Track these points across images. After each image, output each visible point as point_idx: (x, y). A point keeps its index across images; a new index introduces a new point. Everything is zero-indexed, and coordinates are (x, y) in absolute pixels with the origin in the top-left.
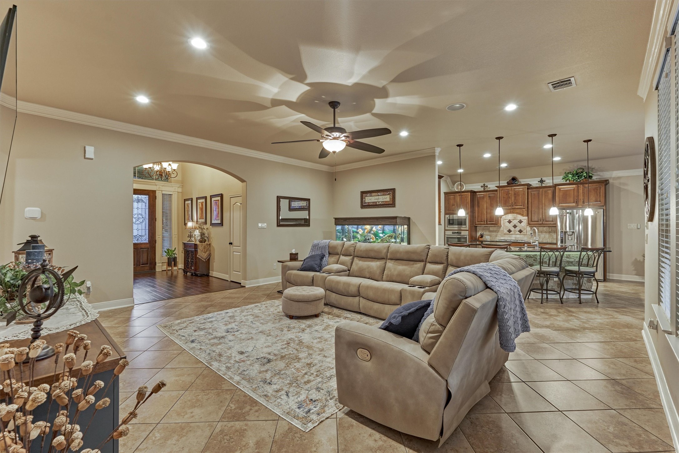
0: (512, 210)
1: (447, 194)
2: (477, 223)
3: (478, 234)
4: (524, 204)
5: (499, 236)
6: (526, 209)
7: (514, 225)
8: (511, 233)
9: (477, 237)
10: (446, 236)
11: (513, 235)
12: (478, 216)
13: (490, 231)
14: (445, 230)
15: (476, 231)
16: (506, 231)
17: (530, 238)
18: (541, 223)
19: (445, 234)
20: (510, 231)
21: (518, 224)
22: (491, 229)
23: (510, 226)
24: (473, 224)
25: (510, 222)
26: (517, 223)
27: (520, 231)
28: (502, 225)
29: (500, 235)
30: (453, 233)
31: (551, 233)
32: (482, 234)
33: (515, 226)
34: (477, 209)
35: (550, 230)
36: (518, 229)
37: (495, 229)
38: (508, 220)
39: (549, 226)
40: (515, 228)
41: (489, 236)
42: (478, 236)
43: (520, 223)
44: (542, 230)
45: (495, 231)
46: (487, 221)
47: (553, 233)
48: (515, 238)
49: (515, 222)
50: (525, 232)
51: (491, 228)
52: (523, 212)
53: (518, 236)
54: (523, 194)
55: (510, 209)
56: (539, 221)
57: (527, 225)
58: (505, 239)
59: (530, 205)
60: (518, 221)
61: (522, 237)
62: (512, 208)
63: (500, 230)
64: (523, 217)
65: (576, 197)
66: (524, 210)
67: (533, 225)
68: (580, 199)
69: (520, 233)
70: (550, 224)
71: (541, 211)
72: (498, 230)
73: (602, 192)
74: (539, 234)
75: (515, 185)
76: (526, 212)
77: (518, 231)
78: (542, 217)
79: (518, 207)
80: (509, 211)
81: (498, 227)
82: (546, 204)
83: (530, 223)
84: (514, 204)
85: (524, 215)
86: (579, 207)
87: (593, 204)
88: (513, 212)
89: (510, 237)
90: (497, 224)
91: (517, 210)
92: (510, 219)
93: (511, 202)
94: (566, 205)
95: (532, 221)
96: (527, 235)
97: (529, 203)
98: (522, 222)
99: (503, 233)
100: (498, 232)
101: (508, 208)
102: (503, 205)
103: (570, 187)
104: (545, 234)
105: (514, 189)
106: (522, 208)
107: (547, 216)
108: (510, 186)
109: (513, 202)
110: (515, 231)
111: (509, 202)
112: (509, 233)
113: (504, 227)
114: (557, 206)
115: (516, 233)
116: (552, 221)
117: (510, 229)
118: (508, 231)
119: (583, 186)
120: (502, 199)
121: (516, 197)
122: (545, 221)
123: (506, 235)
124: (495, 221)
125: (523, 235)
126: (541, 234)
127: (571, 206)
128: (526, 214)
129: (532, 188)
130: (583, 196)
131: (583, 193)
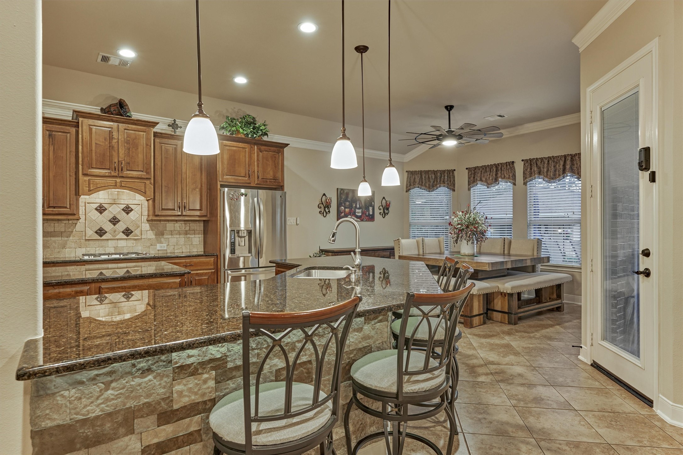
0: (118, 180)
4: (147, 169)
5: (73, 245)
6: (152, 181)
7: (111, 216)
8: (104, 237)
11: (110, 241)
16: (90, 233)
17: (149, 247)
18: (180, 213)
20: (101, 232)
21: (122, 216)
22: (48, 227)
23: (103, 221)
25: (101, 209)
26: (119, 212)
27: (127, 232)
28: (82, 217)
29: (76, 243)
31: (189, 234)
33: (114, 221)
35: (188, 228)
36: (121, 226)
37: (60, 227)
38: (96, 206)
39: (185, 221)
40: (114, 224)
43: (128, 213)
44: (172, 229)
45: (61, 234)
47: (192, 235)
48: (115, 248)
49: (115, 210)
50: (139, 234)
52: (145, 187)
53: (122, 244)
54: (147, 145)
55: (116, 177)
56: (176, 209)
57: (145, 218)
58: (89, 251)
59: (158, 173)
60: (122, 208)
61: (132, 244)
62: (121, 175)
63: (74, 230)
64: (139, 198)
65: (249, 166)
66: (149, 181)
67: (163, 218)
68: (254, 171)
69: (127, 235)
70: (197, 216)
71: (180, 189)
72: (70, 230)
73: (281, 163)
74: (167, 237)
75: (127, 121)
76: (153, 187)
77: (123, 232)
78: (182, 200)
79: (135, 174)
80: (111, 181)
81: (71, 222)
82: (188, 174)
83: (154, 212)
84: (126, 167)
85: (144, 193)
86: (252, 185)
87: (270, 181)
88: (122, 185)
89: (102, 247)
90: (74, 215)
91: (131, 181)
92: (101, 203)
93: (116, 160)
94: (234, 179)
95: (163, 208)
96: (143, 240)
97: (156, 167)
98: (132, 210)
99: (84, 238)
100: (70, 237)
101: (111, 173)
102: (96, 164)
103: (239, 146)
104: (178, 236)
105: (125, 129)
106: (143, 177)
107: (191, 200)
108: (114, 119)
109: (123, 161)
110: (115, 231)
111: (112, 160)
112: (99, 238)
113: (86, 223)
114: (220, 180)
115: (117, 237)
116: (200, 210)
117: (104, 228)
118: (96, 232)
119: (257, 148)
120: (94, 149)
121: (131, 149)
122: (188, 209)
123: (92, 242)
124: (68, 207)
125: (133, 241)
126: (170, 236)
127: (241, 181)
128: (150, 192)
129: (164, 135)
130: (258, 166)
131: (258, 160)
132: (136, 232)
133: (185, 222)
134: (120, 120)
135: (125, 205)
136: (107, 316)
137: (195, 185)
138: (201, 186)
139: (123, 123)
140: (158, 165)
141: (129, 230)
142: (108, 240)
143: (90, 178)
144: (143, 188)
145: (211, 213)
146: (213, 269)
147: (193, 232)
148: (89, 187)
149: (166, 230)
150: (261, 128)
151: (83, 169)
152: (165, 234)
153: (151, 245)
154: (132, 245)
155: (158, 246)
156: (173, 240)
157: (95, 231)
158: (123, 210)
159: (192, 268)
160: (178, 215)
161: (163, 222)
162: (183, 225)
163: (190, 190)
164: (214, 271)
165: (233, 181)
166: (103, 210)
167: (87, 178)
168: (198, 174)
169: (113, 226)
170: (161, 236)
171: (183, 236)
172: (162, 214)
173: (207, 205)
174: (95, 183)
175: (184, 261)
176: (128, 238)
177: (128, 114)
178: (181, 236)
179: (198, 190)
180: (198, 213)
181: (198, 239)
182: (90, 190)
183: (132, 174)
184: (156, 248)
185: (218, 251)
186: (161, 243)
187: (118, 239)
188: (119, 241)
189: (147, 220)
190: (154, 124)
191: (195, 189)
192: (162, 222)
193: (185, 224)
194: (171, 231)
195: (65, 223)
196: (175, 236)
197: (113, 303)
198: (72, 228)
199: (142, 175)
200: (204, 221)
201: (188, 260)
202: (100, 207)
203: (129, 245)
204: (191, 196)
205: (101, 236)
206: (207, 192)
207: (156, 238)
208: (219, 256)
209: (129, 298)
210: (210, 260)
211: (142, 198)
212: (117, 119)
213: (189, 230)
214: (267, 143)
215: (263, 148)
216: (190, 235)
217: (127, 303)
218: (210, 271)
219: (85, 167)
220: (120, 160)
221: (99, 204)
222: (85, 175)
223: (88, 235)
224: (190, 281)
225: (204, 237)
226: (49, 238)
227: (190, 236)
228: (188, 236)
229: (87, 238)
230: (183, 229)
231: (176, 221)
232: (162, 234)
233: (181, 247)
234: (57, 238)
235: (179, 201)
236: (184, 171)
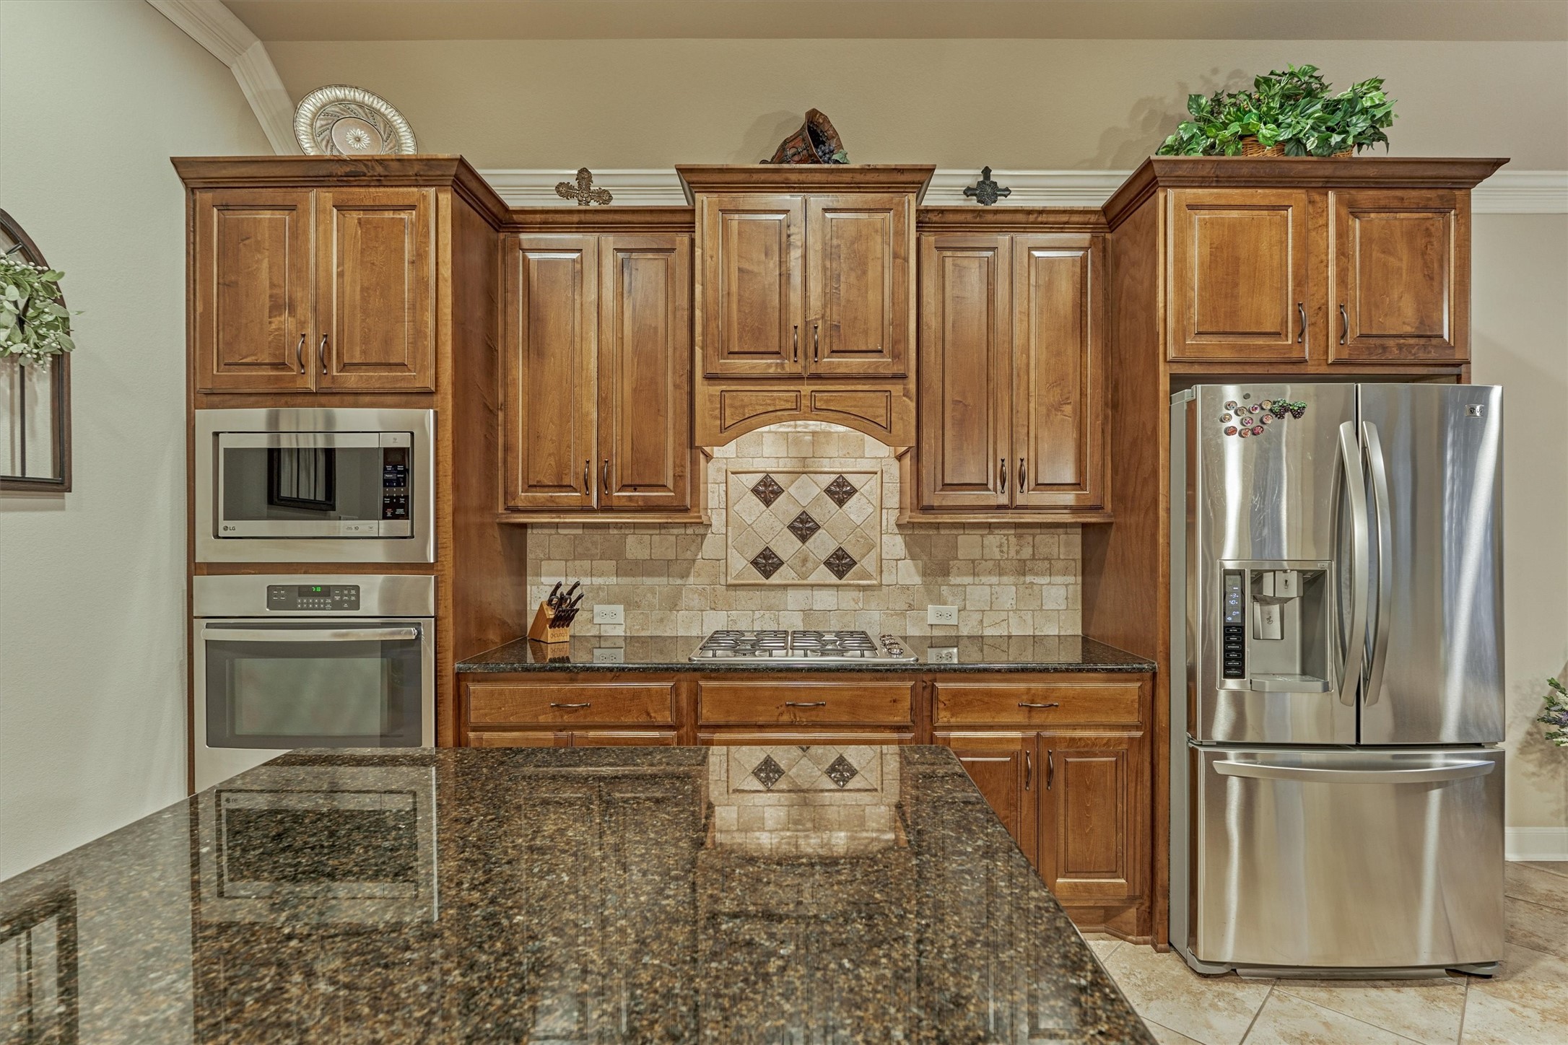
0: (806, 389)
1: (212, 185)
2: (523, 497)
3: (538, 594)
4: (895, 342)
5: (696, 601)
6: (912, 386)
7: (796, 512)
8: (775, 579)
9: (523, 613)
10: (203, 634)
11: (790, 592)
12: (533, 436)
13: (628, 568)
14: (195, 568)
15: (519, 567)
16: (739, 565)
17: (902, 614)
18: (1004, 500)
19: (190, 618)
20: (767, 562)
21: (825, 511)
22: (635, 547)
23: (772, 527)
24: (487, 506)
25: (767, 491)
26: (817, 499)
27: (840, 563)
28: (717, 520)
29: (702, 593)
30: (275, 597)
31: (1032, 572)
32: (564, 590)
33: (804, 527)
34: (519, 372)
35: (1027, 552)
36: (822, 545)
37: (664, 545)
38: (753, 480)
39: (1017, 526)
40: (804, 539)
41: (620, 608)
42: (533, 608)
43: (841, 503)
44: (977, 554)
45: (664, 567)
46: (604, 483)
47: (1043, 575)
48: (807, 613)
49: (805, 494)
50: (872, 568)
51: (630, 540)
52: (889, 409)
53: (825, 600)
54: (896, 256)
55: (797, 378)
56: (991, 486)
57: (891, 518)
58: (735, 622)
59: (931, 355)
60: (824, 486)
61: (852, 603)
62: (813, 369)
63: (699, 557)
64: (876, 452)
65: (1299, 283)
66: (900, 387)
67: (946, 518)
68: (1323, 309)
69: (840, 575)
70: (1065, 507)
71: (1007, 410)
72: (689, 555)
73: (1457, 258)
74: (958, 580)
75: (831, 178)
76: (913, 405)
77: (828, 563)
78: (1012, 452)
79: (854, 363)
80: (782, 394)
81: (690, 531)
82: (1032, 353)
83: (919, 496)
84: (828, 340)
85: (883, 430)
86: (1311, 369)
87: (1400, 347)
88: (818, 405)
89: (769, 609)
90: (686, 510)
91: (843, 388)
92: (768, 473)
93: (798, 321)
94: (1233, 347)
95: (947, 481)
96: (885, 589)
97: (925, 336)
98: (854, 491)
99: (723, 582)
100: (688, 575)
101: (782, 365)
102: (740, 338)
103: (1255, 202)
104: (994, 580)
105: (826, 210)
106: (882, 371)
107: (1045, 447)
108: (793, 177)
109: (820, 322)
110: (805, 561)
111: (788, 320)
112: (763, 581)
113: (729, 534)
114: (1172, 354)
115: (811, 580)
116: (1078, 485)
117: (774, 549)
118: (754, 563)
119: (1339, 201)
120: (734, 288)
121: (842, 279)
122: (1032, 484)
123: (744, 593)
124: (670, 484)
125: (855, 594)
126: (968, 580)
127: (1263, 356)
128: (905, 425)
129: (951, 217)
130: (1342, 281)
131: (1342, 253)
132: (864, 562)
133: (1019, 531)
134: (810, 177)
135: (834, 477)
136: (783, 830)
137: (1058, 390)
138: (1083, 394)
139: (821, 188)
140: (929, 328)
141: (847, 556)
142: (785, 587)
143: (724, 388)
144: (883, 411)
145: (1119, 497)
146: (1137, 728)
147: (1046, 564)
148: (722, 417)
149: (956, 558)
150: (1367, 103)
151: (704, 357)
152: (954, 570)
153: (911, 607)
154: (852, 605)
155: (932, 613)
156: (980, 590)
157: (751, 558)
158: (828, 491)
159: (1051, 718)
160: (999, 507)
161: (947, 532)
162: (1013, 540)
163: (1043, 410)
164: (1139, 734)
165: (1227, 355)
166: (772, 492)
167: (716, 389)
168: (1071, 350)
169: (800, 544)
170: (939, 579)
171: (1011, 579)
172: (944, 503)
173: (1103, 465)
174: (738, 403)
175: (1022, 686)
176: (843, 582)
177: (835, 157)
178: (1005, 579)
179: (1068, 409)
180: (1069, 498)
181: (1062, 591)
182: (723, 429)
183: (847, 365)
184: (924, 619)
185: (1160, 656)
186: (940, 600)
187: (812, 586)
188: (815, 593)
189: (899, 526)
190: (917, 177)
191: (1058, 407)
192: (942, 532)
193: (1019, 537)
194: (973, 561)
195: (677, 536)
196: (984, 579)
197: (803, 791)
198: (693, 548)
199: (877, 365)
200: (1085, 526)
201: (1037, 686)
202: (765, 485)
203: (844, 606)
204: (1044, 433)
205: (767, 575)
206: (1106, 417)
207: (924, 584)
208: (1161, 677)
209: (846, 780)
210: (1126, 690)
211: (885, 451)
212: (802, 177)
213: (1033, 558)
214: (1388, 170)
215: (1365, 197)
216: (1037, 574)
217: (837, 794)
218: (1125, 734)
219: (710, 351)
220: (812, 317)
221: (762, 475)
222: (711, 378)
223: (733, 572)
224: (1044, 767)
225: (1083, 584)
226: (639, 579)
227: (1038, 580)
228: (1029, 579)
229: (730, 581)
230: (1012, 553)
231: (989, 526)
232: (946, 572)
233: (1004, 615)
234: (656, 580)
235: (1003, 453)
236: (1018, 341)
